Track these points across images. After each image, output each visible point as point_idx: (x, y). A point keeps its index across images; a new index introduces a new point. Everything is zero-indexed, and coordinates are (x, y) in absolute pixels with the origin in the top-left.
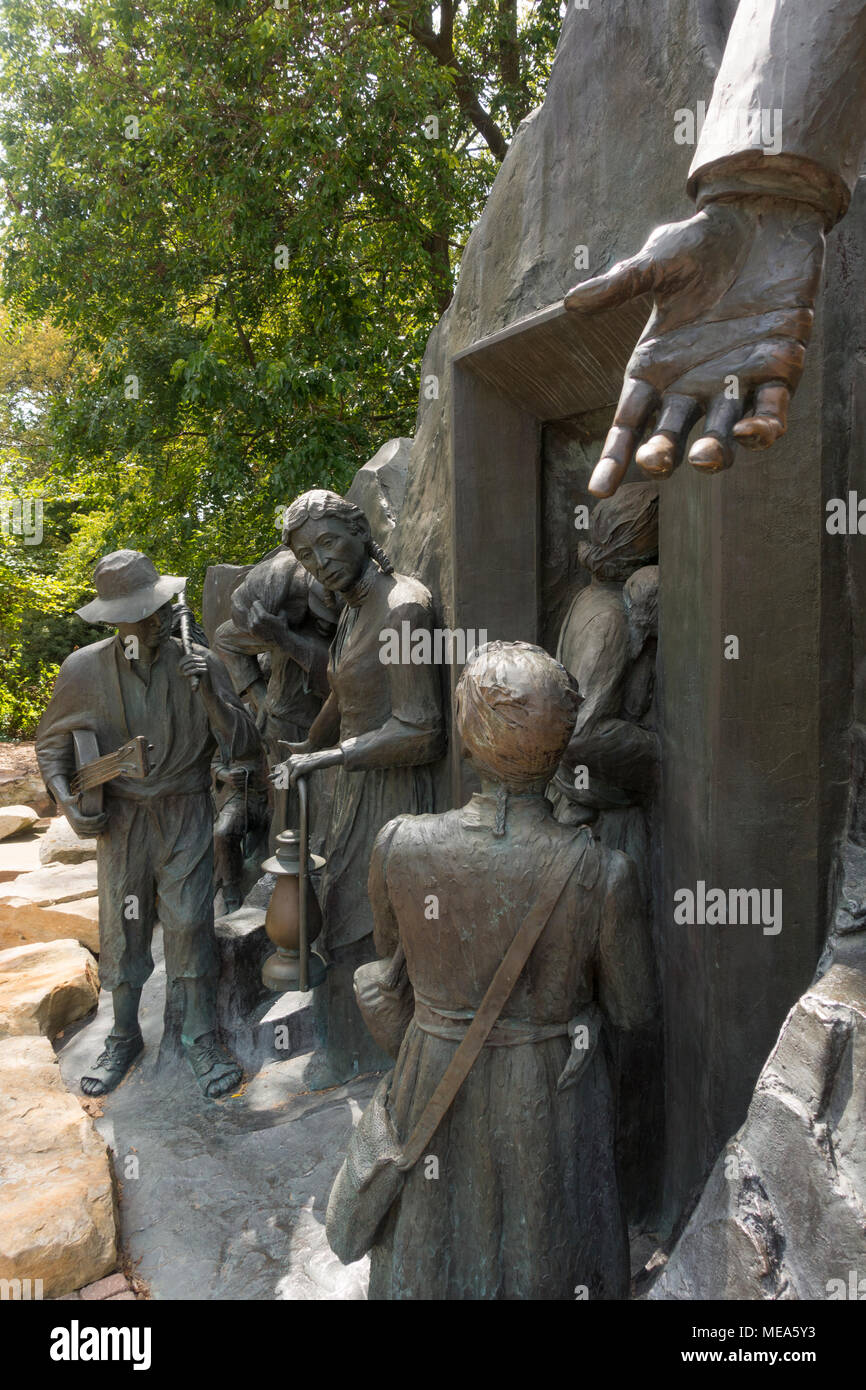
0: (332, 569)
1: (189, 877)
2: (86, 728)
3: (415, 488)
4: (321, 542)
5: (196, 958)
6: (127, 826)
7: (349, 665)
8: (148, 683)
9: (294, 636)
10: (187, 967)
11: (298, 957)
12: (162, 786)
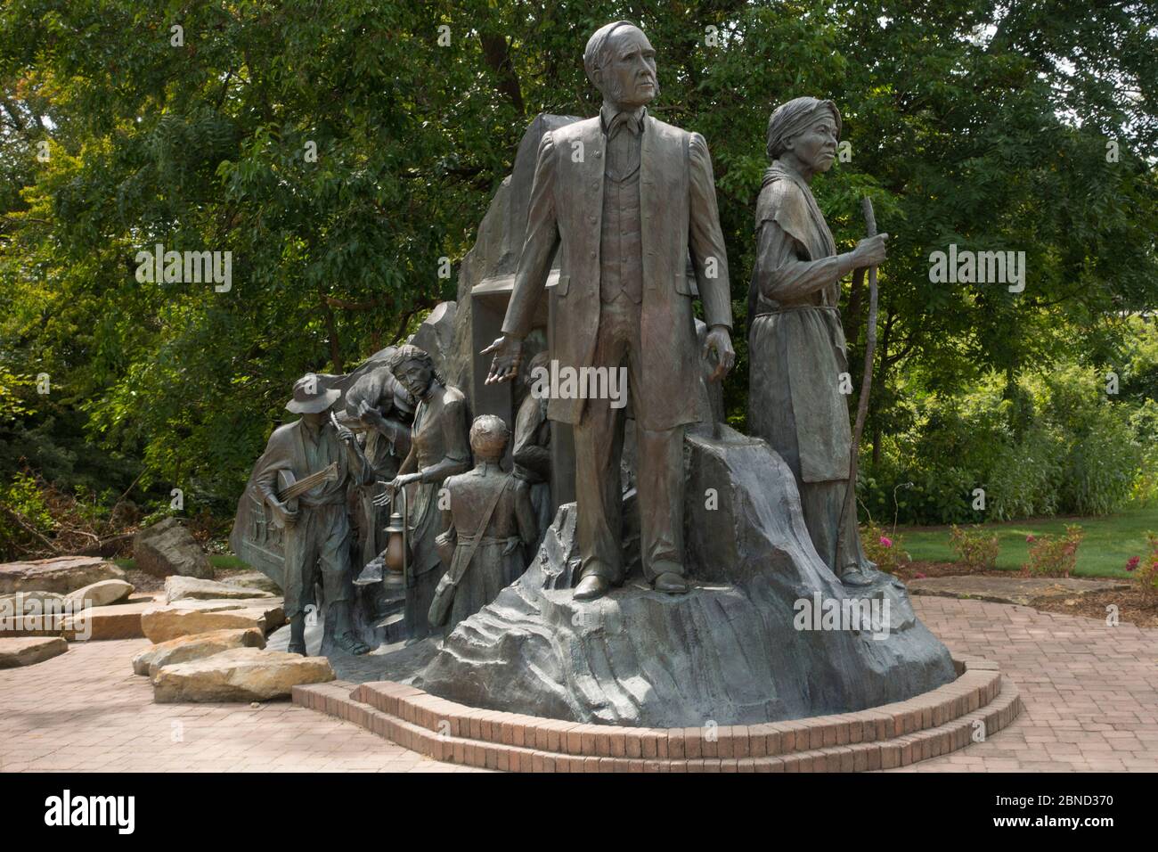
0: (415, 385)
1: (340, 547)
2: (286, 469)
3: (456, 340)
4: (410, 372)
5: (343, 589)
6: (306, 521)
7: (424, 432)
8: (318, 445)
9: (385, 421)
10: (339, 595)
11: (402, 574)
12: (325, 499)
